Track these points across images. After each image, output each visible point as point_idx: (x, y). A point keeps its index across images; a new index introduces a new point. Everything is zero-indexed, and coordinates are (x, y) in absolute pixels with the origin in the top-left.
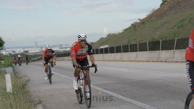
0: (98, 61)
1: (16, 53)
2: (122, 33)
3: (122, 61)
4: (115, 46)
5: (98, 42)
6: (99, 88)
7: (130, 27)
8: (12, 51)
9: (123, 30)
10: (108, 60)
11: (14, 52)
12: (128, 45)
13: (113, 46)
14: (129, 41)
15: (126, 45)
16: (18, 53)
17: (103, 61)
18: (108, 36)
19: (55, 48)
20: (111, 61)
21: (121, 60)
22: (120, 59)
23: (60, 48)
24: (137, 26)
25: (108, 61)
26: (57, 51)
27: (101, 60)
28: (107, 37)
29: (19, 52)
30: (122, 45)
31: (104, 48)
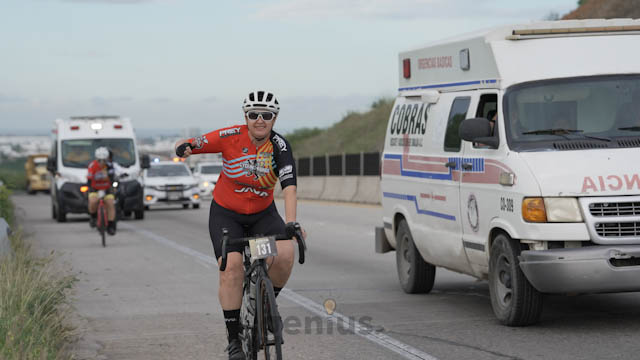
0: (339, 201)
1: (26, 154)
5: (338, 127)
8: (10, 144)
11: (17, 148)
17: (358, 202)
18: (375, 106)
27: (348, 198)
28: (370, 114)
29: (39, 150)
31: (362, 153)
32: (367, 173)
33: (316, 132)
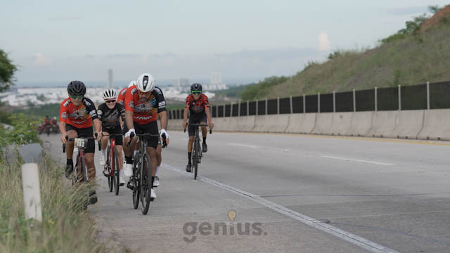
0: (301, 133)
1: (49, 102)
2: (376, 50)
3: (374, 136)
4: (354, 90)
5: (300, 75)
6: (305, 217)
7: (402, 33)
8: (36, 94)
9: (379, 41)
10: (331, 132)
11: (41, 98)
12: (397, 88)
13: (349, 90)
14: (398, 75)
15: (387, 86)
16: (54, 102)
17: (316, 134)
18: (331, 57)
19: (167, 90)
20: (339, 135)
21: (372, 133)
22: (371, 129)
23: (182, 92)
24: (424, 29)
25: (333, 135)
26: (173, 99)
27: (308, 131)
28: (328, 62)
29: (59, 99)
30: (376, 88)
31: (319, 94)
32: (323, 111)
33: (283, 80)
